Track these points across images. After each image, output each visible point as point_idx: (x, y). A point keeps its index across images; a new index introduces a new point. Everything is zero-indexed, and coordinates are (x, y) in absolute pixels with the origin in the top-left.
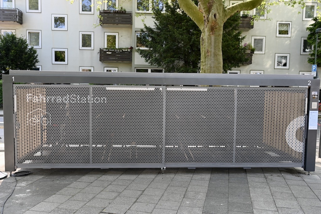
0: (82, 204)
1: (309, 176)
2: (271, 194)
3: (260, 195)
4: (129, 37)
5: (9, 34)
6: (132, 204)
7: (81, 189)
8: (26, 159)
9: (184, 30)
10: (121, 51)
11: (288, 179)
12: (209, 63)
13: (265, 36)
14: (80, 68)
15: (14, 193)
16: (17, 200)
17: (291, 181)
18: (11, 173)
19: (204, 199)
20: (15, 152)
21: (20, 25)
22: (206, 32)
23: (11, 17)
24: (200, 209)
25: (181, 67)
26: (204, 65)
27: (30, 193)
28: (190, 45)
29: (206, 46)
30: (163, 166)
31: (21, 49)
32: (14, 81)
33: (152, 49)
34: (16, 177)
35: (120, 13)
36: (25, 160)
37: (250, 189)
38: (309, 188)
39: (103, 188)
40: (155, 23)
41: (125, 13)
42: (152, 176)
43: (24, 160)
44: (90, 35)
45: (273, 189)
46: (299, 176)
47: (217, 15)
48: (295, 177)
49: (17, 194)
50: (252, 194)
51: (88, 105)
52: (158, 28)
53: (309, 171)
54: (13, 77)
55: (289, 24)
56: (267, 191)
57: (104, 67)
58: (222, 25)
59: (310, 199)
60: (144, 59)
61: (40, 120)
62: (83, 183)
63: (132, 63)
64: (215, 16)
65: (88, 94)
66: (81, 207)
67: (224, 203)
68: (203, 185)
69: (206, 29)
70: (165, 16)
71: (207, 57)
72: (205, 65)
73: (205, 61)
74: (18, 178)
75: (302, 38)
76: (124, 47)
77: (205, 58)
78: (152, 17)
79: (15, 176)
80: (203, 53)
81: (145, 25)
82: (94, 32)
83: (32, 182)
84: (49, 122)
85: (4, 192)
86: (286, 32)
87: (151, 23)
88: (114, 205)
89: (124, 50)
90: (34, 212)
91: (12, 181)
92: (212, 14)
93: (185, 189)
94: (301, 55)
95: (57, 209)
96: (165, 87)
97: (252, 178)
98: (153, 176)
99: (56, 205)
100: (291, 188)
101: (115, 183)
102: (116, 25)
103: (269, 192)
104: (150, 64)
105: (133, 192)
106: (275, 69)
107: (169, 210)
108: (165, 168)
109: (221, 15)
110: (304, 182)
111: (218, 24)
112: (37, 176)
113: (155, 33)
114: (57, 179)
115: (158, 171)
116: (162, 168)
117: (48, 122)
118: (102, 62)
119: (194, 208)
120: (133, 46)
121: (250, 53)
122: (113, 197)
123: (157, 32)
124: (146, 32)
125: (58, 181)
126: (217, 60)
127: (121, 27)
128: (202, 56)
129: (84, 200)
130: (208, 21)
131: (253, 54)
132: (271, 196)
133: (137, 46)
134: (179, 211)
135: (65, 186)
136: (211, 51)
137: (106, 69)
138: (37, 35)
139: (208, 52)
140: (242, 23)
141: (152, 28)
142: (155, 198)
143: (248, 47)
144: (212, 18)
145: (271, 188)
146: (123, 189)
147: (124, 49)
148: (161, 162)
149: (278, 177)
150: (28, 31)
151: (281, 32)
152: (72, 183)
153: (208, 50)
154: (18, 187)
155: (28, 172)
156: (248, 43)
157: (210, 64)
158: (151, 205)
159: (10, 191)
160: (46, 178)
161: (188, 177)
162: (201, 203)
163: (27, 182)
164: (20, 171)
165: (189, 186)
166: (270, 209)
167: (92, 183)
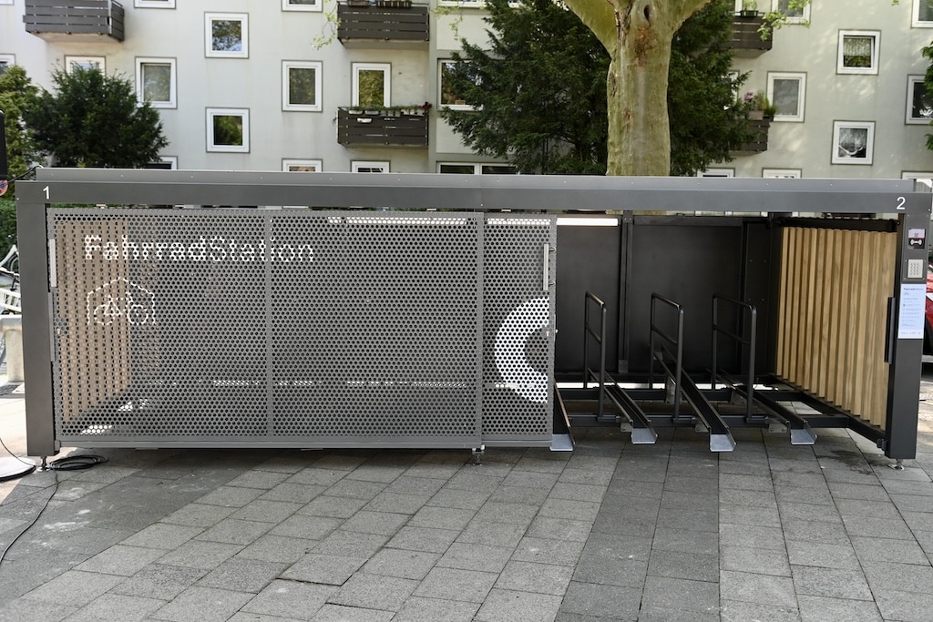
0: (229, 552)
1: (898, 472)
2: (779, 525)
3: (747, 528)
4: (419, 75)
5: (82, 67)
6: (373, 553)
7: (235, 510)
8: (91, 422)
9: (571, 54)
10: (398, 115)
11: (837, 482)
12: (630, 146)
13: (806, 73)
14: (285, 162)
15: (41, 518)
16: (46, 539)
17: (845, 486)
18: (44, 461)
19: (584, 540)
20: (53, 402)
21: (117, 45)
22: (622, 58)
23: (91, 21)
24: (567, 569)
25: (563, 160)
26: (616, 154)
27: (89, 519)
28: (588, 98)
29: (622, 98)
30: (477, 444)
31: (116, 110)
32: (48, 198)
33: (481, 108)
34: (58, 472)
35: (395, 7)
36: (88, 423)
37: (722, 510)
38: (894, 509)
39: (298, 506)
40: (491, 35)
41: (410, 8)
42: (445, 472)
43: (86, 424)
44: (312, 72)
45: (789, 510)
46: (868, 473)
47: (654, 8)
48: (857, 473)
49: (49, 522)
50: (725, 525)
51: (261, 267)
52: (499, 49)
53: (899, 457)
54: (47, 189)
55: (874, 37)
56: (771, 516)
57: (351, 161)
58: (669, 39)
59: (891, 541)
60: (459, 135)
61: (124, 310)
62: (245, 490)
63: (427, 149)
64: (647, 11)
65: (260, 237)
66: (222, 561)
67: (638, 552)
68: (586, 499)
69: (622, 51)
70: (518, 17)
71: (625, 131)
72: (621, 152)
73: (620, 143)
74: (64, 475)
75: (911, 78)
76: (406, 104)
77: (621, 132)
78: (485, 19)
79: (56, 469)
80: (615, 120)
81: (464, 41)
82: (322, 62)
83: (101, 486)
84: (150, 316)
85: (14, 516)
86: (865, 61)
87: (480, 34)
88: (321, 556)
89: (406, 113)
90: (86, 574)
91: (44, 484)
92: (638, 8)
93: (532, 511)
94: (906, 124)
95: (153, 567)
96: (481, 215)
97: (733, 477)
98: (448, 471)
99: (152, 556)
100: (840, 507)
101: (335, 491)
102: (383, 41)
103: (776, 520)
104: (476, 151)
105: (382, 517)
106: (832, 164)
107: (475, 573)
108: (483, 448)
109: (665, 10)
110: (881, 489)
111: (656, 36)
112: (117, 469)
113: (492, 64)
114: (172, 478)
115: (463, 457)
116: (474, 449)
117: (147, 317)
118: (346, 147)
119: (549, 567)
120: (432, 101)
121: (761, 118)
122: (322, 532)
123: (498, 61)
124: (466, 62)
125: (176, 483)
126: (654, 138)
127: (399, 48)
128: (612, 127)
129: (237, 541)
130: (628, 28)
131: (771, 124)
132: (779, 531)
133: (444, 101)
134: (503, 574)
135: (191, 499)
136: (637, 113)
137: (356, 165)
138: (165, 69)
139: (627, 116)
140: (737, 36)
141: (484, 49)
142: (442, 537)
143: (755, 102)
144: (638, 18)
145: (784, 507)
146: (354, 510)
147: (406, 108)
148: (472, 433)
149: (807, 475)
150: (139, 61)
151: (850, 61)
152: (213, 489)
153: (627, 111)
154: (58, 500)
155: (96, 457)
156: (755, 92)
157: (634, 151)
158: (425, 556)
159: (33, 512)
160: (143, 475)
161: (547, 476)
162: (571, 553)
163: (85, 488)
164: (74, 455)
165: (548, 500)
166: (770, 571)
167: (268, 490)
